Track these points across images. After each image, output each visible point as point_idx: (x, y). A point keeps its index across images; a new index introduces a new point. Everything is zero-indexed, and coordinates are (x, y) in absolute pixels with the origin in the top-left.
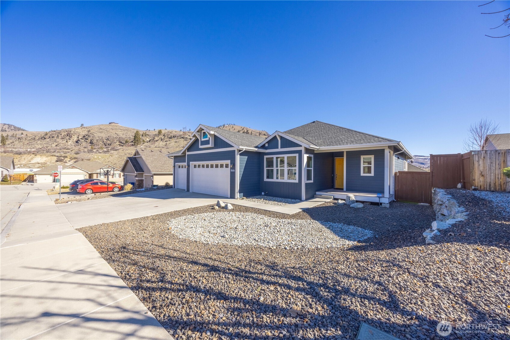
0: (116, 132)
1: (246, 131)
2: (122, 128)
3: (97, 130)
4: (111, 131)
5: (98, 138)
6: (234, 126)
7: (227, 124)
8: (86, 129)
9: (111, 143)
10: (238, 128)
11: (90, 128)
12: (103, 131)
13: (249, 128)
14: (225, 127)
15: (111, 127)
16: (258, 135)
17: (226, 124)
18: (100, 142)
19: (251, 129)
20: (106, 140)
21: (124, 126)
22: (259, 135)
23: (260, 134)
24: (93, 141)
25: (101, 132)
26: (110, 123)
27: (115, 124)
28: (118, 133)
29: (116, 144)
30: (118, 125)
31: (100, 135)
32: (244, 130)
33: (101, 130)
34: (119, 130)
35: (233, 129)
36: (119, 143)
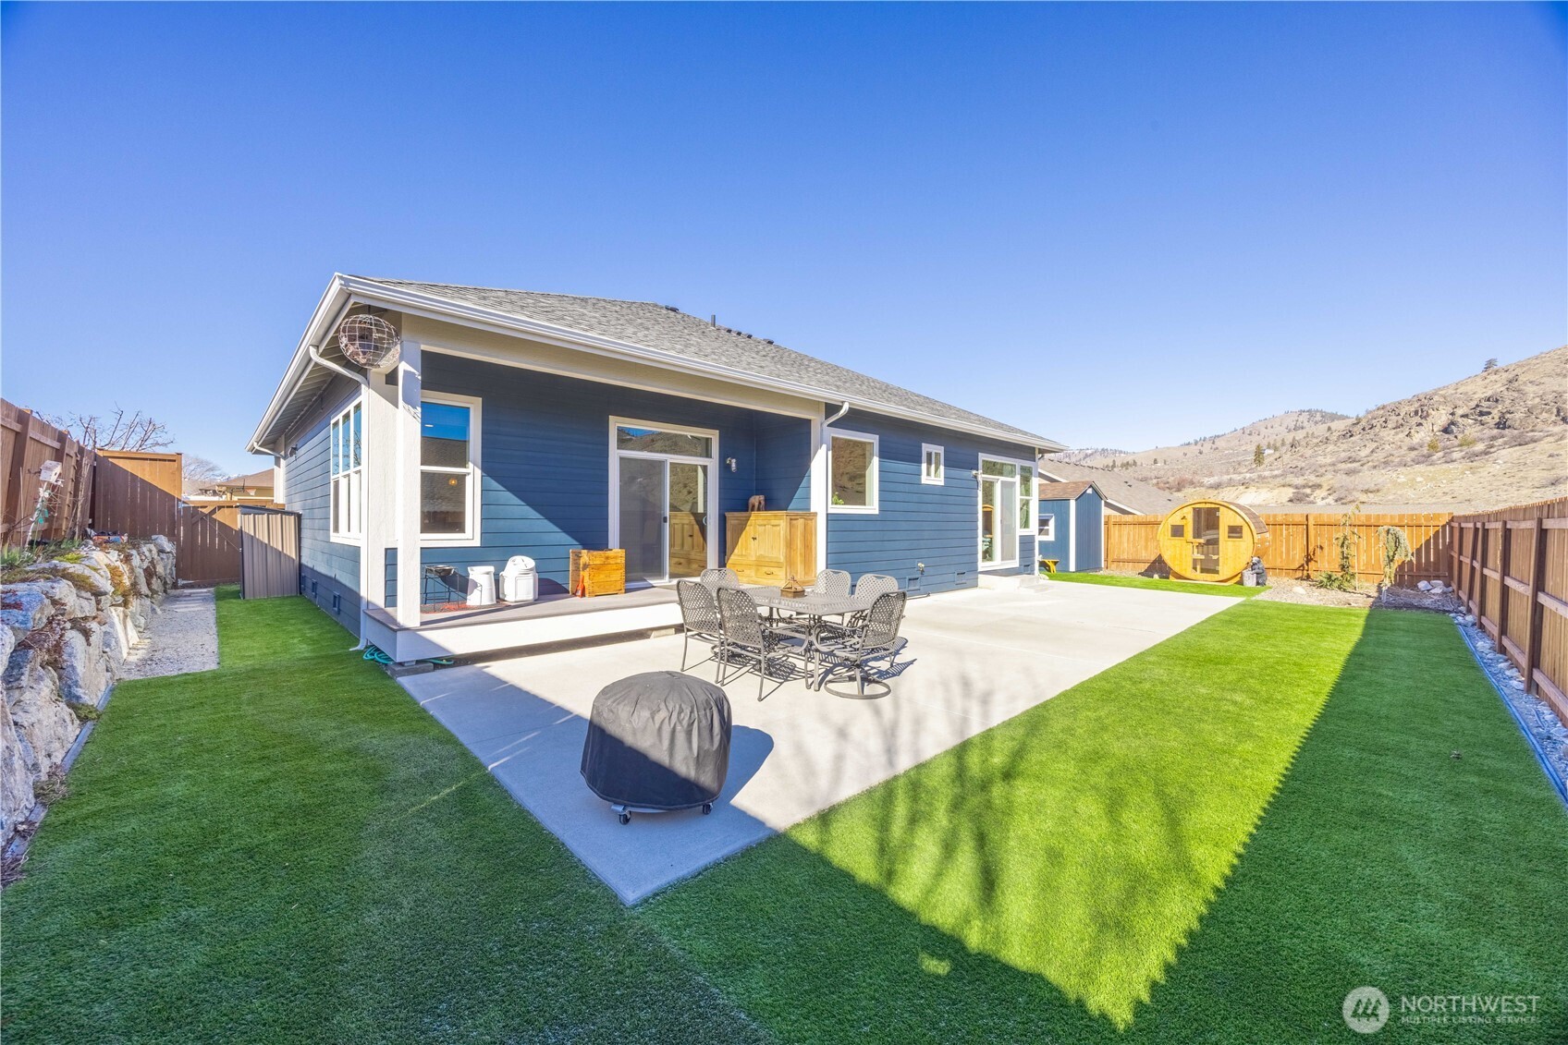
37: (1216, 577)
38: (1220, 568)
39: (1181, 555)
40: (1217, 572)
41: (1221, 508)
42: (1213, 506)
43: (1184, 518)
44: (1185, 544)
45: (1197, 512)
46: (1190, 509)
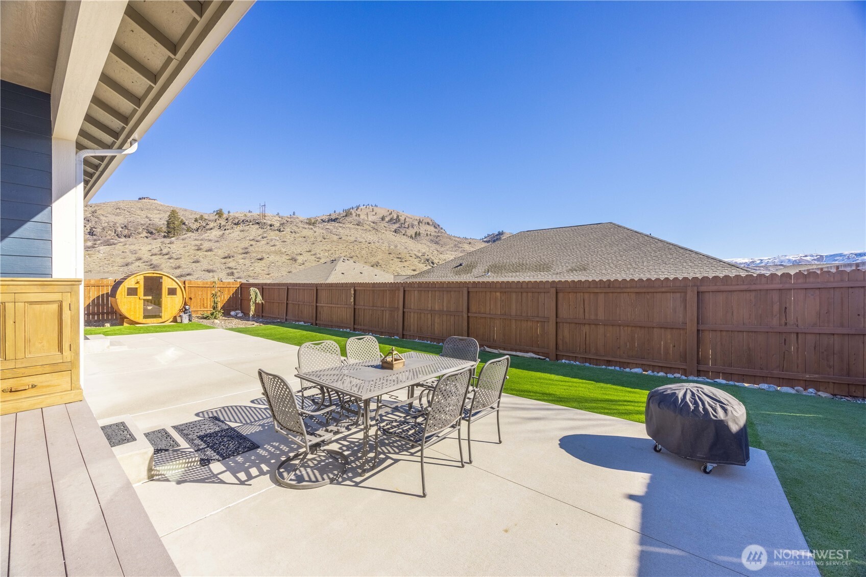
0: (149, 215)
1: (395, 217)
2: (161, 208)
3: (110, 210)
4: (138, 212)
5: (106, 224)
6: (375, 209)
7: (364, 206)
8: (90, 208)
9: (131, 234)
10: (382, 212)
11: (98, 206)
12: (123, 211)
13: (401, 212)
14: (359, 210)
15: (140, 205)
16: (417, 224)
17: (362, 205)
18: (110, 232)
19: (406, 214)
20: (122, 228)
21: (167, 205)
22: (419, 224)
23: (420, 222)
24: (94, 229)
25: (117, 215)
26: (140, 199)
27: (150, 201)
28: (151, 216)
29: (141, 235)
30: (156, 201)
31: (112, 218)
32: (392, 216)
33: (118, 211)
34: (156, 212)
35: (374, 213)
36: (146, 235)
37: (160, 320)
38: (163, 314)
39: (135, 308)
40: (160, 317)
41: (164, 277)
42: (158, 275)
43: (138, 283)
44: (138, 300)
45: (147, 279)
46: (142, 277)
